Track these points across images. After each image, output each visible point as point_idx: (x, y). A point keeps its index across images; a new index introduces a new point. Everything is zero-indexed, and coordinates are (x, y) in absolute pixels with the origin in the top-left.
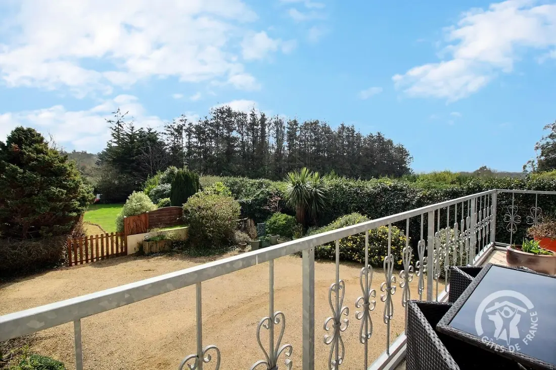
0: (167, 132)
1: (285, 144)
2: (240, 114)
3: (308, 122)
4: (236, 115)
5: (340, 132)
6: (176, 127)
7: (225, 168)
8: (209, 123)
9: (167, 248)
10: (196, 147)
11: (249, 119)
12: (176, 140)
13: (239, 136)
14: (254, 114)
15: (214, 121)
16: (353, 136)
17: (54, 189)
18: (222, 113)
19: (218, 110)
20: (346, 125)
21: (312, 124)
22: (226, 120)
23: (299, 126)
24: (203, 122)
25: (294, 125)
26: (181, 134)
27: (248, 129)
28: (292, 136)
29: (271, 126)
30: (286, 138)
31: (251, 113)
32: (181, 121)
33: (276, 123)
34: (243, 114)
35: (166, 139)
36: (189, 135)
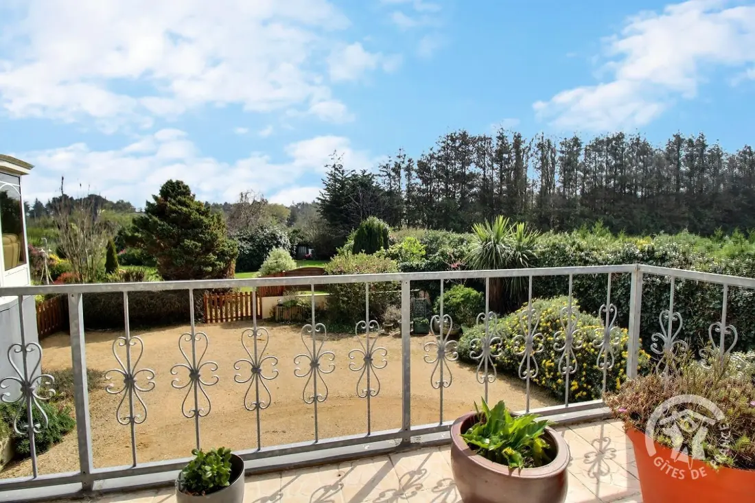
0: (382, 173)
1: (558, 178)
2: (481, 139)
3: (601, 138)
4: (474, 141)
5: (670, 151)
6: (393, 166)
7: (454, 218)
8: (436, 156)
9: (300, 316)
10: (419, 190)
11: (495, 145)
12: (393, 182)
13: (479, 170)
14: (503, 137)
15: (442, 153)
16: (702, 156)
17: (187, 242)
18: (453, 140)
19: (448, 136)
20: (686, 136)
21: (609, 141)
22: (460, 149)
23: (583, 146)
24: (427, 155)
25: (574, 145)
26: (398, 173)
27: (493, 160)
28: (569, 165)
29: (532, 151)
30: (557, 169)
31: (499, 135)
32: (399, 157)
33: (541, 146)
34: (485, 139)
35: (381, 182)
36: (409, 175)
